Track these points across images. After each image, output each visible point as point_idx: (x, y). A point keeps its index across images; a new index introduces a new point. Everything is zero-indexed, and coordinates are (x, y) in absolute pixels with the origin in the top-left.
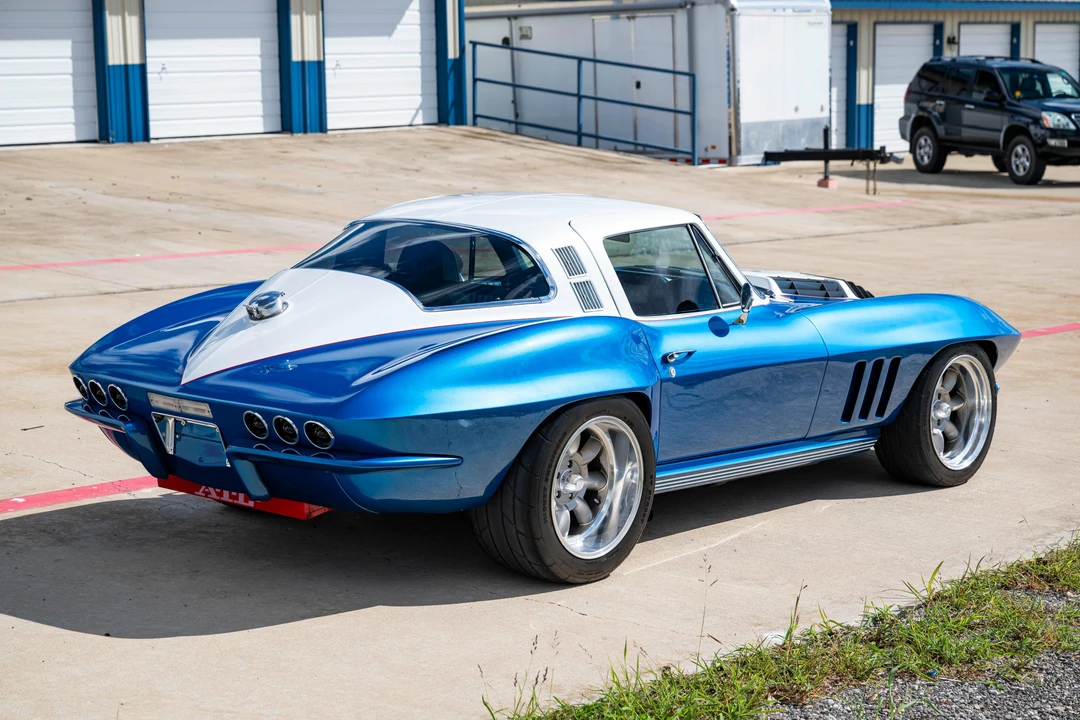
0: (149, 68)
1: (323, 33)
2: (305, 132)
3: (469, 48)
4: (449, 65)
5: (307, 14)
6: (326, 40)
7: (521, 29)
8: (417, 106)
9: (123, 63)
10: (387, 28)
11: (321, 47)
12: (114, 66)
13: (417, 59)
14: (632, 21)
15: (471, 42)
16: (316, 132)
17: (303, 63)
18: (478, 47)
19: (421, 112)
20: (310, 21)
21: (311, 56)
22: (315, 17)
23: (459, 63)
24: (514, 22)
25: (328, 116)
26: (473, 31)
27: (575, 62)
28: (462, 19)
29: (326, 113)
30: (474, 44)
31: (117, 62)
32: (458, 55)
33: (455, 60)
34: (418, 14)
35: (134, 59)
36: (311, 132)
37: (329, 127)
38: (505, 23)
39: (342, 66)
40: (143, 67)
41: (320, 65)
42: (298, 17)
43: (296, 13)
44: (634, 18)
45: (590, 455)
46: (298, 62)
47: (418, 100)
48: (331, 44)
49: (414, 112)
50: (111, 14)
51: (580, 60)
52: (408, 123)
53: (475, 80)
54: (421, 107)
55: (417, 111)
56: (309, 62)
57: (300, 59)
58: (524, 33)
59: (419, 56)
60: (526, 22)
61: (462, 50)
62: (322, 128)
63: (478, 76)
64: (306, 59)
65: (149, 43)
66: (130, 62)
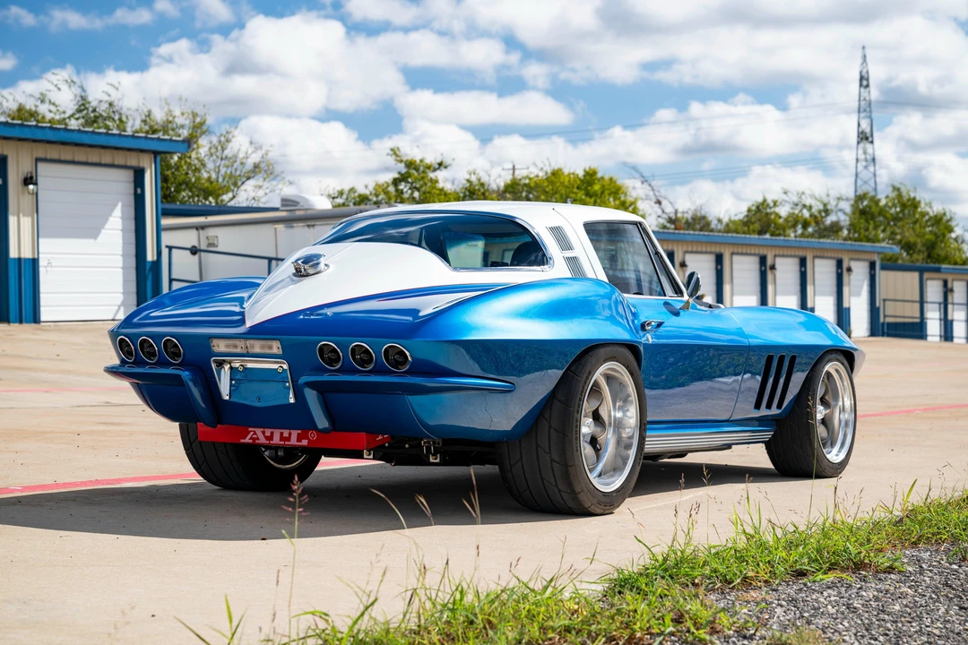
1: (37, 234)
2: (21, 322)
3: (165, 252)
4: (148, 266)
5: (24, 215)
6: (40, 240)
7: (207, 238)
8: (119, 303)
10: (93, 232)
11: (36, 246)
13: (119, 261)
14: (312, 229)
15: (167, 247)
16: (30, 322)
17: (19, 259)
18: (174, 251)
19: (122, 308)
20: (26, 222)
21: (27, 253)
22: (30, 219)
23: (157, 265)
24: (201, 232)
25: (42, 309)
26: (168, 238)
27: (266, 261)
28: (159, 229)
29: (39, 306)
30: (170, 248)
32: (155, 258)
33: (153, 262)
34: (120, 220)
36: (26, 322)
37: (43, 319)
38: (194, 233)
39: (53, 264)
41: (34, 262)
42: (16, 218)
43: (13, 215)
44: (313, 226)
46: (15, 259)
47: (120, 298)
48: (46, 245)
49: (117, 307)
51: (270, 260)
52: (111, 318)
53: (171, 280)
54: (123, 304)
55: (119, 307)
56: (25, 259)
57: (17, 256)
58: (211, 241)
59: (120, 258)
60: (211, 232)
61: (159, 253)
62: (36, 319)
63: (174, 276)
64: (22, 256)
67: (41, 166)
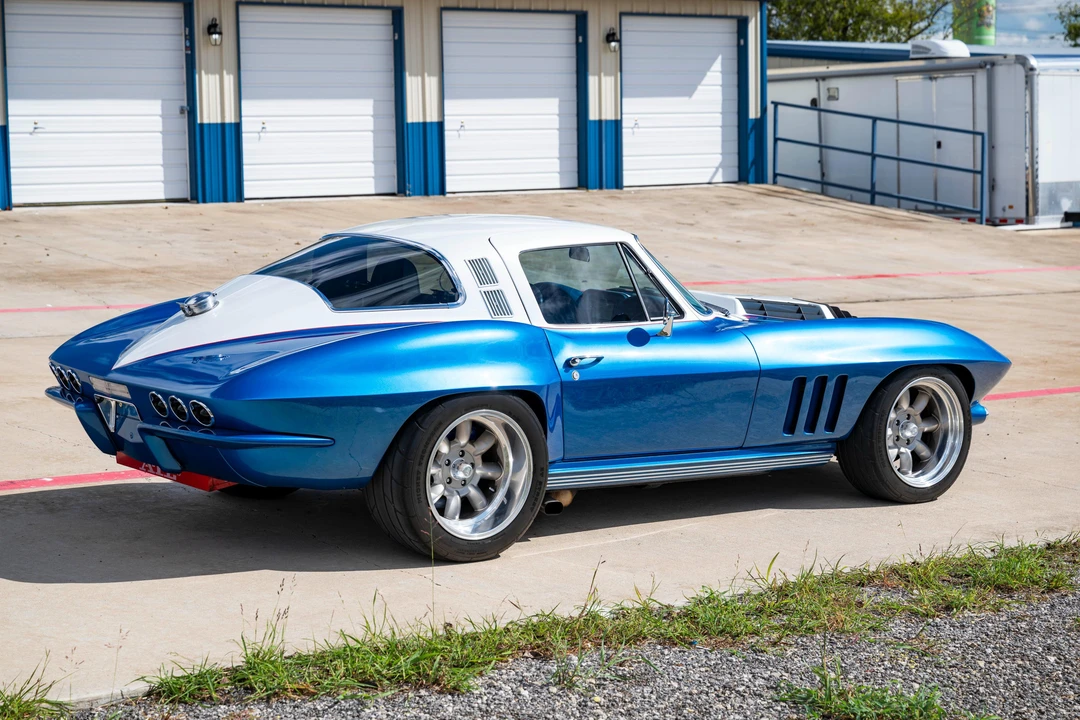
0: (447, 126)
1: (621, 94)
2: (601, 188)
3: (770, 108)
4: (750, 126)
5: (605, 75)
6: (624, 100)
7: (829, 89)
8: (717, 164)
9: (421, 121)
10: (688, 90)
11: (619, 106)
12: (413, 124)
13: (718, 119)
14: (934, 82)
15: (772, 102)
16: (612, 188)
17: (600, 121)
18: (780, 107)
19: (720, 170)
20: (608, 82)
21: (609, 115)
22: (613, 78)
23: (760, 123)
24: (821, 82)
25: (625, 173)
26: (775, 92)
27: (870, 121)
28: (764, 81)
29: (622, 170)
30: (776, 104)
31: (415, 120)
32: (759, 115)
33: (756, 120)
34: (719, 75)
35: (432, 117)
36: (607, 188)
37: (625, 184)
38: (813, 84)
39: (640, 125)
40: (441, 125)
41: (617, 125)
42: (597, 78)
43: (594, 75)
44: (936, 78)
45: (484, 446)
46: (595, 121)
47: (718, 159)
48: (629, 104)
49: (714, 169)
50: (410, 75)
51: (875, 119)
52: (707, 181)
53: (776, 140)
54: (722, 165)
55: (717, 169)
56: (606, 121)
57: (597, 118)
58: (831, 94)
59: (720, 116)
60: (833, 83)
61: (764, 110)
62: (618, 184)
63: (779, 135)
64: (603, 118)
65: (447, 103)
66: (428, 120)
67: (625, 19)
